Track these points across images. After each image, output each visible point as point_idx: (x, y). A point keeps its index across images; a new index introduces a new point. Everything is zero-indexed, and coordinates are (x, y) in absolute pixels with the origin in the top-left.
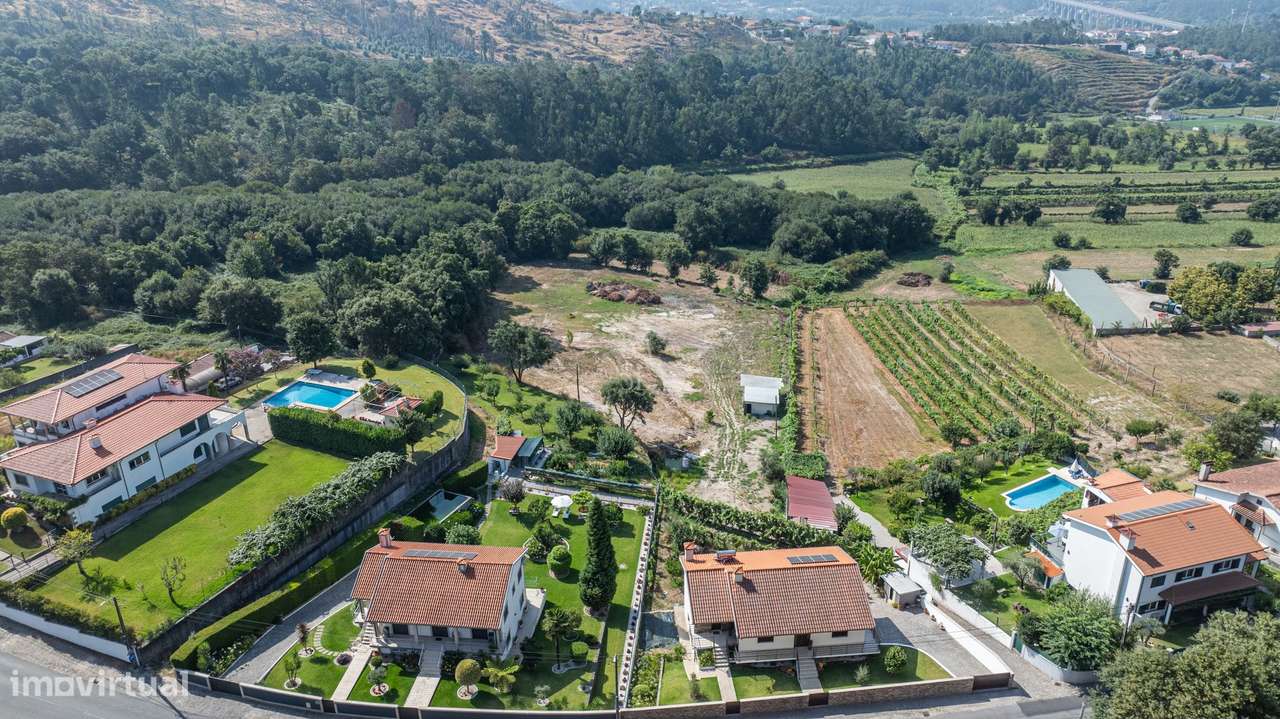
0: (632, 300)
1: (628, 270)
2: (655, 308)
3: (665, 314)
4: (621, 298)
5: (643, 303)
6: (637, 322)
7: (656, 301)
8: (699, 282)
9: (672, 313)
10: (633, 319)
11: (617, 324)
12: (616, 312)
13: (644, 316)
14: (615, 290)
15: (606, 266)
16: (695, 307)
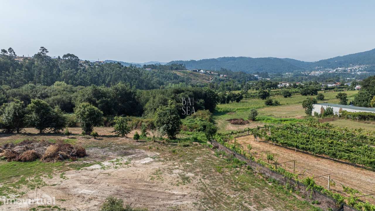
0: (51, 157)
1: (42, 134)
2: (81, 161)
3: (97, 166)
4: (36, 157)
5: (65, 158)
6: (64, 184)
7: (81, 154)
8: (114, 134)
9: (106, 163)
10: (56, 179)
11: (32, 193)
12: (29, 174)
13: (71, 174)
14: (27, 148)
15: (18, 133)
16: (126, 154)
